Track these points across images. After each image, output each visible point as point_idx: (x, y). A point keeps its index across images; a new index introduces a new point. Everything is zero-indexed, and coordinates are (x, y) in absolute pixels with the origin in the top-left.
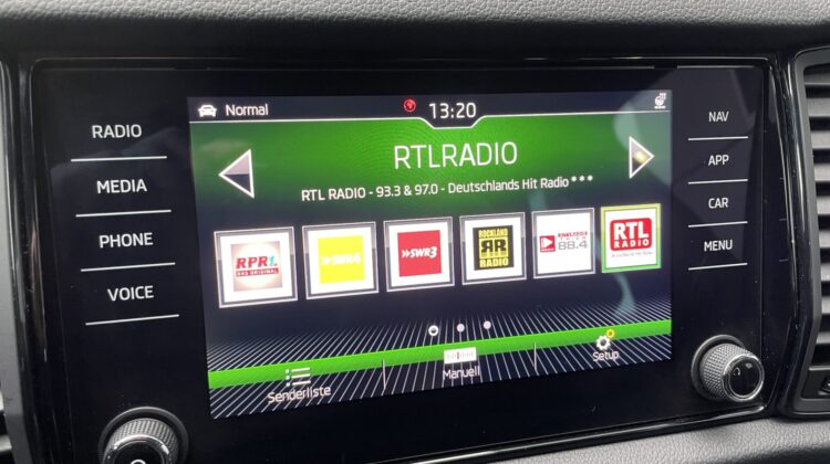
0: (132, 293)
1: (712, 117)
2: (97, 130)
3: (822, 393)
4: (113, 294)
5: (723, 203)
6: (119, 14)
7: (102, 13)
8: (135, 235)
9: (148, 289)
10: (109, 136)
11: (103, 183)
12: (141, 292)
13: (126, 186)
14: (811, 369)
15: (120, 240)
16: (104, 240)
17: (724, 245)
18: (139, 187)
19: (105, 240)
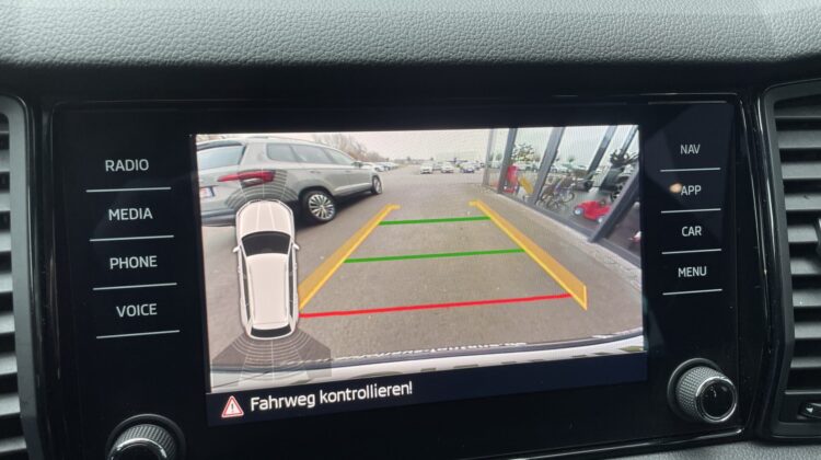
0: (138, 310)
1: (684, 150)
2: (110, 164)
3: (801, 418)
4: (121, 310)
5: (696, 231)
6: (127, 63)
7: (112, 62)
8: (141, 258)
9: (152, 307)
10: (120, 170)
11: (114, 211)
12: (146, 310)
13: (134, 214)
14: (787, 393)
15: (128, 263)
16: (114, 262)
17: (698, 272)
18: (146, 215)
19: (116, 262)
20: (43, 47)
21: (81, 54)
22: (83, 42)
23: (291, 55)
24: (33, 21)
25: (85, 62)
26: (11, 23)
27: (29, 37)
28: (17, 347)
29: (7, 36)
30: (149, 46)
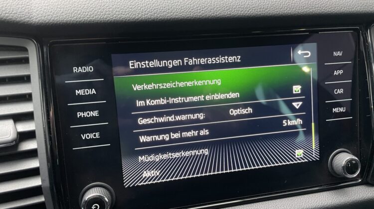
20: (44, 15)
21: (62, 18)
22: (63, 12)
23: (159, 16)
24: (38, 3)
25: (64, 22)
26: (28, 4)
27: (37, 11)
28: (39, 155)
29: (27, 11)
30: (93, 13)
